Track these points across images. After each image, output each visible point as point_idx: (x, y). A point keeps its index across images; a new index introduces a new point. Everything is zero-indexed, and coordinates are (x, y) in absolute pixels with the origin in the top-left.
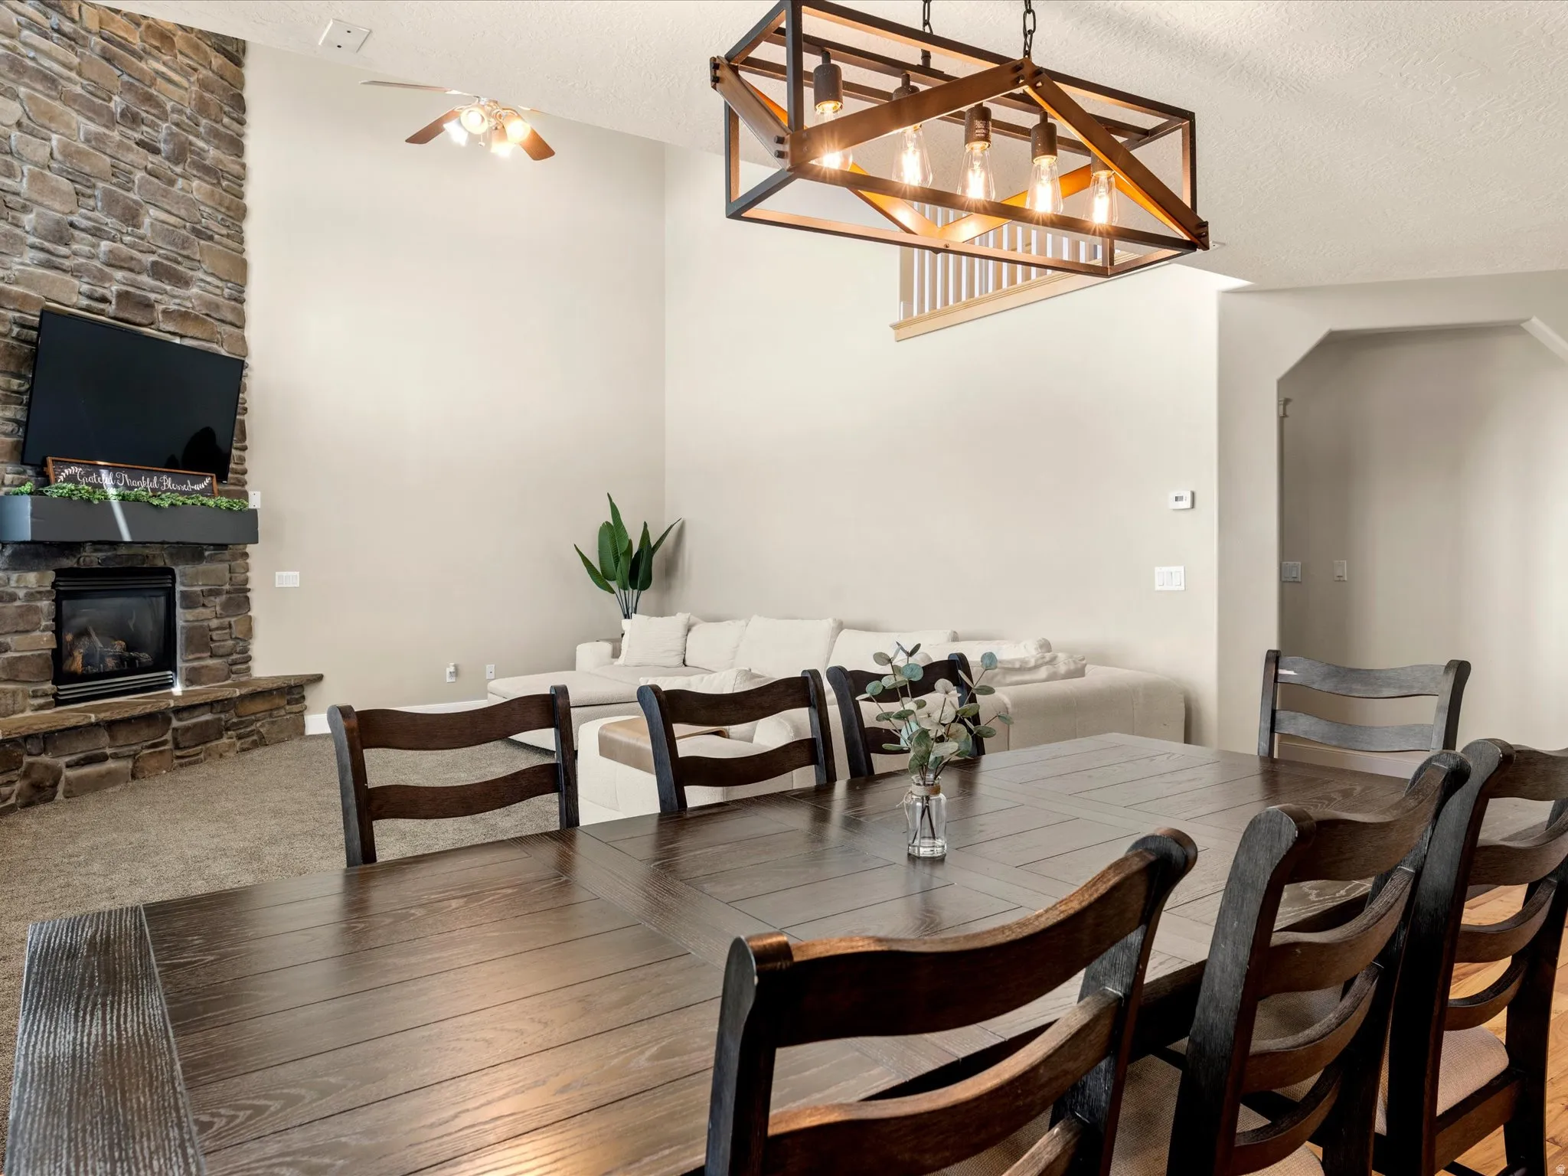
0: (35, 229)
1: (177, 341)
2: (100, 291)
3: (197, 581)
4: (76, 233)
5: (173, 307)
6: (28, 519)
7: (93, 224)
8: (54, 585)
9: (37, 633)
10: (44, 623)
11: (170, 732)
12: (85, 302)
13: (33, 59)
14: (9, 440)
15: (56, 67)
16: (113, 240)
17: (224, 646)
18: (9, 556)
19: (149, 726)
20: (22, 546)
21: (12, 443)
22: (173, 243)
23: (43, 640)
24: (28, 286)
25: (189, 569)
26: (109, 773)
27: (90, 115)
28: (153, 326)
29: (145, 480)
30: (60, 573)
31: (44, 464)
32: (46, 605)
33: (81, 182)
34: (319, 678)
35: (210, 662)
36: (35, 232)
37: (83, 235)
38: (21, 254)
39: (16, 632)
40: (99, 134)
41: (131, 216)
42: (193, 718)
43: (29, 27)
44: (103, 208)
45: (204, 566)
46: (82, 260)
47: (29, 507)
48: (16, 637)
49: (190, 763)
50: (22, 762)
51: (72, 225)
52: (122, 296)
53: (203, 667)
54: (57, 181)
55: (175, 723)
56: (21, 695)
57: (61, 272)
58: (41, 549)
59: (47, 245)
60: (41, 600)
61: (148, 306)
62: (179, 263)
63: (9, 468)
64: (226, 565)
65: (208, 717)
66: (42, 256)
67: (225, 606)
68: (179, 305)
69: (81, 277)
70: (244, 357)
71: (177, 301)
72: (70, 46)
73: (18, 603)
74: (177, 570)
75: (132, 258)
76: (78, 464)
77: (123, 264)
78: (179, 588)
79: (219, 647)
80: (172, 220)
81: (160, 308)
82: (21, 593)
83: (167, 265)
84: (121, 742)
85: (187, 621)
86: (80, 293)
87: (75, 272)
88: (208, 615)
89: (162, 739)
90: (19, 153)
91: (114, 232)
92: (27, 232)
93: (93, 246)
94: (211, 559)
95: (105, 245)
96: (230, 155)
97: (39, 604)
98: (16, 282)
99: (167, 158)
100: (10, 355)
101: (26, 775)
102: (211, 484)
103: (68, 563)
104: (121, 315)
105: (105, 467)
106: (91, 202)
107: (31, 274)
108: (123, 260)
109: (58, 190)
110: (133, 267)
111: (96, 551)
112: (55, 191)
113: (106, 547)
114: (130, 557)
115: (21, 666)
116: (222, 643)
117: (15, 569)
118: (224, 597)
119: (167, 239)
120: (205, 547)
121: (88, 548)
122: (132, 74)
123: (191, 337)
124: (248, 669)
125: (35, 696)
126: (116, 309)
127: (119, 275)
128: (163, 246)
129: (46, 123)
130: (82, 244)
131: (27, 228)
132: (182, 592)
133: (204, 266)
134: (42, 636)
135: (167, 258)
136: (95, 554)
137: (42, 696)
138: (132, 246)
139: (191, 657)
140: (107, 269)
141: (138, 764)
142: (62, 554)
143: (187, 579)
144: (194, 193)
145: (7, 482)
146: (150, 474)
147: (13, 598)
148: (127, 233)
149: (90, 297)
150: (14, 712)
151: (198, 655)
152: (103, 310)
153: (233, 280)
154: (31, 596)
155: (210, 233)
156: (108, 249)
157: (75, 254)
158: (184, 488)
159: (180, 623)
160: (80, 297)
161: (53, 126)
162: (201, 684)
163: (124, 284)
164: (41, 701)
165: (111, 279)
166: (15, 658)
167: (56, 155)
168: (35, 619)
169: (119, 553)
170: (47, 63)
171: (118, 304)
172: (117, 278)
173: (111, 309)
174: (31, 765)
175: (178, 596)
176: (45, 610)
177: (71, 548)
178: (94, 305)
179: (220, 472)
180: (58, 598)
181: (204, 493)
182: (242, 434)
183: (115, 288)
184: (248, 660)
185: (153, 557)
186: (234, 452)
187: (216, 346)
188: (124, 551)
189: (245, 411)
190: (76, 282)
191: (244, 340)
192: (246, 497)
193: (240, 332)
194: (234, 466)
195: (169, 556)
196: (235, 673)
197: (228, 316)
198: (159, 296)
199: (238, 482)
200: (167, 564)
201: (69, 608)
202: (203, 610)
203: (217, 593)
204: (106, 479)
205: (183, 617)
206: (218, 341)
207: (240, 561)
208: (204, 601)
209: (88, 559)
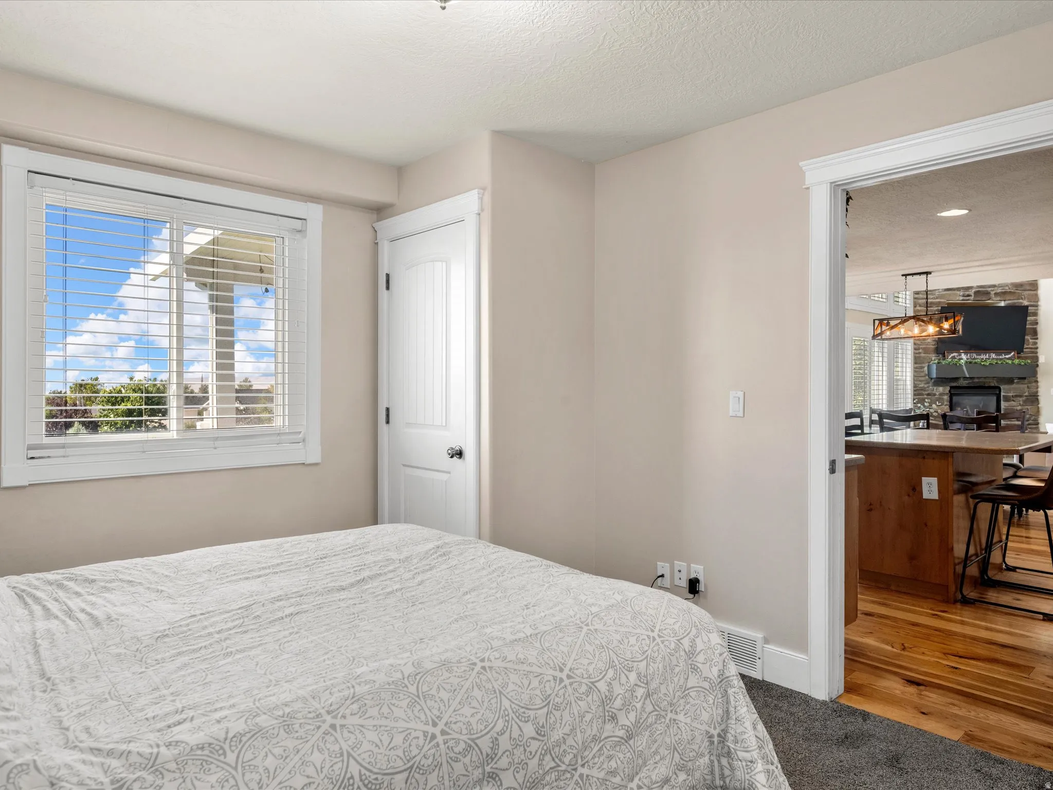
1: (1002, 304)
2: (967, 293)
3: (1012, 392)
5: (998, 291)
6: (935, 371)
8: (950, 391)
10: (945, 403)
12: (961, 298)
14: (933, 347)
17: (1024, 417)
20: (937, 379)
24: (941, 299)
25: (1006, 387)
28: (990, 300)
29: (981, 355)
30: (951, 387)
31: (944, 353)
32: (946, 397)
45: (1014, 386)
47: (935, 367)
52: (977, 293)
57: (953, 291)
58: (944, 380)
61: (988, 293)
63: (934, 355)
64: (1026, 386)
67: (1024, 402)
68: (1002, 289)
69: (960, 290)
70: (1037, 302)
73: (936, 396)
74: (1002, 387)
76: (955, 353)
78: (1002, 394)
81: (993, 293)
82: (937, 394)
85: (1006, 406)
86: (960, 296)
88: (1016, 405)
94: (1018, 383)
97: (944, 397)
98: (937, 298)
102: (1014, 355)
103: (954, 384)
104: (976, 299)
105: (964, 352)
107: (942, 295)
111: (965, 380)
113: (969, 379)
114: (978, 382)
117: (935, 386)
118: (1024, 398)
120: (1014, 379)
121: (963, 379)
123: (1007, 301)
124: (1038, 428)
126: (974, 298)
132: (1004, 395)
134: (944, 407)
142: (951, 382)
143: (1005, 391)
146: (985, 353)
147: (935, 395)
152: (970, 299)
154: (941, 394)
158: (1001, 357)
159: (1003, 407)
168: (943, 401)
171: (974, 296)
173: (972, 298)
175: (1002, 397)
176: (946, 399)
177: (956, 379)
178: (965, 298)
179: (1020, 350)
180: (951, 396)
181: (1009, 359)
182: (1035, 333)
183: (973, 291)
184: (1038, 424)
185: (990, 382)
186: (1030, 341)
187: (1021, 301)
188: (976, 380)
189: (1037, 323)
190: (958, 292)
191: (1036, 295)
192: (1037, 358)
193: (1035, 292)
194: (1030, 346)
195: (997, 382)
196: (1030, 428)
197: (1028, 288)
198: (993, 289)
199: (1033, 352)
200: (996, 385)
201: (955, 398)
202: (1013, 402)
203: (1021, 396)
204: (963, 356)
205: (1003, 405)
206: (1022, 299)
207: (1034, 384)
208: (1014, 399)
209: (963, 383)
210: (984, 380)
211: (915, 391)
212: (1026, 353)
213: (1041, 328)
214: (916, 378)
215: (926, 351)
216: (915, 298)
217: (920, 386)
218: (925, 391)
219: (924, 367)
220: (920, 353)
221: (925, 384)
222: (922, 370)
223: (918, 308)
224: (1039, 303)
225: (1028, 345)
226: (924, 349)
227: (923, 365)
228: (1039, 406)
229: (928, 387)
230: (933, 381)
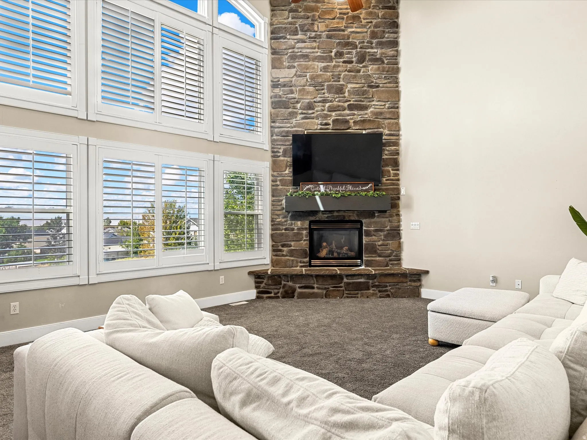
0: (300, 108)
1: (364, 132)
2: (326, 122)
3: (371, 226)
4: (316, 104)
5: (358, 119)
6: (285, 204)
7: (322, 99)
8: (309, 226)
9: (302, 242)
10: (305, 239)
11: (343, 283)
12: (320, 127)
13: (300, 52)
15: (308, 50)
16: (331, 101)
17: (385, 253)
18: (290, 216)
19: (332, 279)
20: (294, 213)
22: (358, 95)
23: (304, 244)
24: (299, 127)
25: (367, 221)
26: (315, 293)
27: (322, 61)
28: (350, 129)
29: (339, 187)
30: (311, 222)
32: (305, 232)
33: (318, 86)
34: (427, 272)
35: (378, 258)
37: (319, 104)
38: (296, 117)
39: (293, 241)
40: (325, 66)
41: (340, 90)
42: (354, 279)
43: (298, 42)
44: (327, 92)
45: (376, 219)
46: (319, 113)
47: (285, 200)
48: (294, 243)
49: (351, 297)
50: (281, 283)
51: (315, 102)
52: (334, 121)
53: (373, 260)
54: (308, 89)
55: (345, 280)
56: (295, 262)
57: (311, 119)
58: (301, 213)
59: (304, 111)
60: (303, 231)
61: (347, 122)
62: (363, 101)
63: (291, 187)
64: (387, 219)
65: (362, 280)
66: (303, 116)
67: (385, 236)
68: (361, 118)
69: (319, 119)
70: (399, 131)
71: (361, 116)
72: (314, 41)
73: (294, 231)
74: (364, 221)
75: (339, 106)
76: (311, 184)
77: (335, 109)
78: (364, 228)
79: (382, 253)
80: (358, 86)
81: (352, 121)
82: (296, 228)
83: (356, 104)
84: (321, 283)
85: (367, 241)
86: (318, 124)
87: (317, 118)
88: (378, 240)
89: (339, 285)
90: (295, 85)
91: (331, 99)
92: (298, 109)
93: (324, 106)
94: (378, 217)
95: (327, 105)
96: (390, 49)
98: (295, 127)
99: (356, 63)
101: (283, 287)
102: (371, 186)
103: (312, 218)
104: (335, 128)
105: (321, 184)
106: (323, 91)
107: (299, 123)
108: (335, 108)
109: (309, 92)
110: (339, 109)
112: (308, 93)
113: (328, 213)
114: (337, 216)
115: (294, 252)
116: (384, 251)
117: (292, 220)
118: (386, 233)
119: (355, 94)
120: (375, 212)
121: (320, 213)
122: (340, 38)
123: (368, 129)
124: (399, 264)
125: (301, 263)
126: (332, 126)
127: (333, 114)
128: (354, 97)
129: (305, 71)
130: (318, 107)
132: (364, 230)
133: (375, 99)
134: (303, 243)
135: (356, 101)
136: (325, 215)
138: (339, 101)
139: (367, 256)
140: (329, 113)
141: (328, 292)
142: (309, 215)
143: (368, 225)
144: (370, 71)
146: (342, 185)
147: (293, 229)
148: (337, 97)
149: (321, 124)
150: (292, 267)
151: (370, 255)
152: (328, 128)
153: (390, 100)
154: (299, 229)
155: (377, 85)
156: (328, 106)
157: (317, 111)
158: (358, 189)
159: (364, 242)
160: (319, 126)
161: (308, 71)
162: (372, 267)
163: (336, 116)
164: (302, 264)
165: (331, 116)
166: (293, 249)
167: (309, 80)
168: (301, 237)
169: (334, 215)
170: (304, 51)
171: (333, 125)
172: (333, 115)
173: (330, 127)
174: (284, 284)
176: (305, 234)
178: (323, 127)
179: (377, 181)
180: (312, 230)
181: (365, 191)
182: (396, 164)
183: (333, 118)
184: (400, 260)
185: (350, 216)
186: (391, 172)
187: (382, 130)
188: (336, 214)
189: (398, 154)
190: (317, 121)
191: (398, 124)
192: (398, 191)
193: (396, 121)
194: (392, 178)
195: (358, 215)
196: (391, 264)
197: (388, 116)
198: (352, 117)
199: (393, 184)
200: (357, 219)
201: (316, 234)
202: (374, 237)
203: (381, 231)
204: (322, 188)
205: (365, 239)
206: (382, 127)
207: (395, 218)
208: (375, 233)
209: (320, 217)
210: (344, 214)
211: (272, 225)
212: (386, 184)
213: (402, 159)
214: (273, 213)
215: (284, 183)
216: (272, 127)
217: (278, 220)
218: (282, 225)
219: (282, 200)
220: (278, 185)
221: (283, 218)
222: (280, 203)
223: (275, 137)
224: (401, 133)
225: (390, 176)
226: (280, 180)
227: (281, 198)
228: (402, 240)
229: (286, 221)
230: (290, 215)
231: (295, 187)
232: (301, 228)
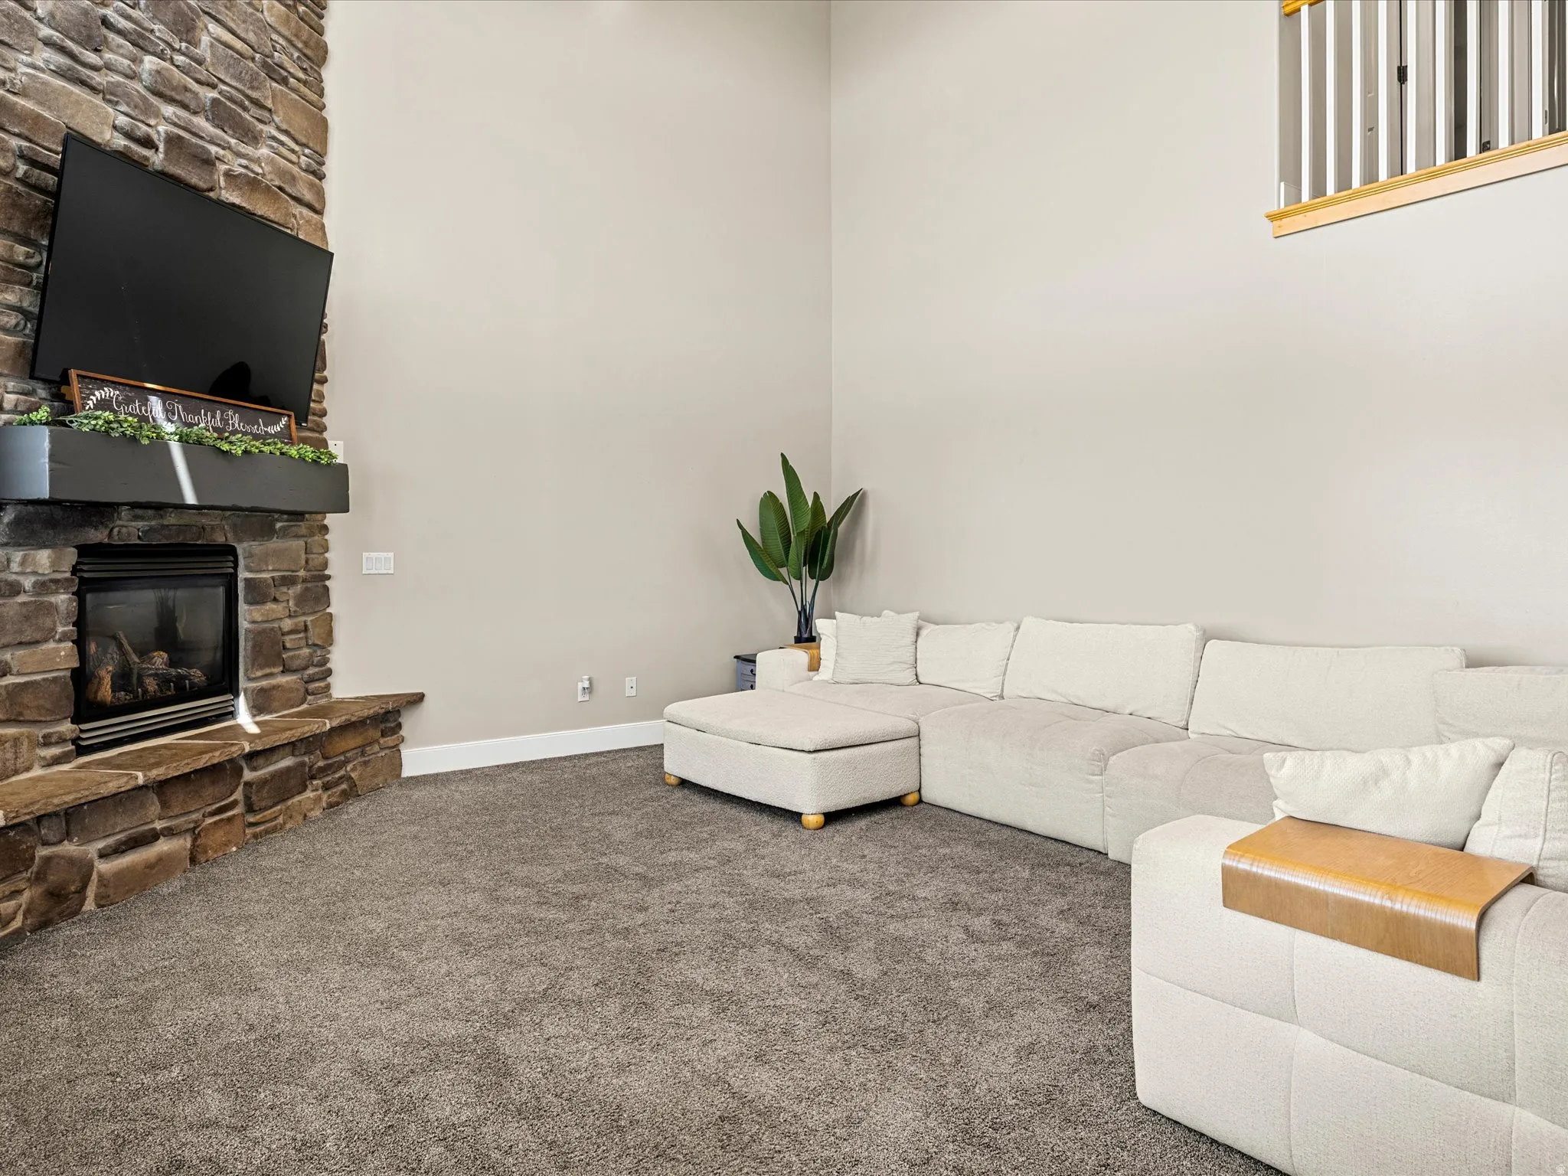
0: (52, 15)
2: (144, 127)
3: (267, 566)
4: (111, 36)
5: (238, 170)
6: (45, 462)
7: (134, 27)
8: (75, 570)
9: (51, 645)
10: (60, 629)
11: (241, 788)
12: (122, 141)
14: (13, 339)
16: (161, 56)
17: (299, 655)
18: (9, 525)
19: (213, 783)
20: (30, 508)
21: (16, 344)
22: (238, 78)
23: (61, 655)
24: (40, 103)
25: (256, 547)
26: (161, 859)
28: (211, 193)
29: (206, 415)
30: (84, 551)
31: (65, 380)
32: (63, 600)
34: (418, 699)
35: (282, 680)
36: (51, 21)
37: (120, 40)
38: (31, 51)
39: (20, 643)
41: (185, 27)
42: (271, 764)
44: (147, 7)
45: (275, 544)
46: (117, 78)
47: (46, 445)
48: (21, 652)
49: (267, 832)
50: (33, 858)
51: (105, 22)
52: (172, 141)
53: (274, 687)
55: (248, 775)
56: (26, 743)
57: (88, 91)
58: (58, 513)
59: (69, 44)
60: (56, 592)
61: (207, 162)
62: (245, 109)
63: (11, 385)
64: (301, 543)
65: (288, 762)
66: (62, 60)
67: (301, 600)
68: (246, 167)
69: (117, 103)
71: (244, 162)
73: (22, 598)
74: (241, 549)
75: (186, 89)
76: (114, 385)
77: (174, 96)
78: (243, 574)
79: (292, 658)
80: (239, 45)
81: (223, 167)
82: (28, 583)
83: (230, 108)
84: (177, 811)
85: (254, 622)
86: (115, 127)
87: (110, 95)
88: (278, 613)
89: (231, 799)
91: (162, 45)
92: (40, 19)
93: (134, 60)
94: (284, 533)
95: (150, 62)
97: (53, 599)
98: (23, 93)
100: (14, 205)
101: (39, 877)
102: (288, 426)
103: (96, 536)
104: (171, 169)
105: (154, 392)
107: (45, 84)
108: (174, 89)
110: (187, 101)
111: (136, 518)
113: (150, 512)
114: (183, 528)
115: (27, 698)
116: (297, 653)
117: (16, 544)
118: (299, 588)
119: (230, 70)
120: (277, 515)
121: (125, 513)
123: (261, 217)
124: (328, 687)
125: (47, 742)
126: (164, 159)
127: (169, 110)
128: (227, 80)
130: (118, 54)
131: (39, 11)
132: (246, 580)
133: (277, 119)
134: (58, 650)
135: (231, 99)
136: (133, 524)
137: (57, 743)
138: (185, 70)
139: (259, 674)
140: (154, 100)
141: (199, 842)
142: (88, 524)
143: (249, 562)
144: (265, 13)
145: (7, 406)
146: (211, 406)
147: (15, 589)
148: (180, 50)
149: (128, 135)
150: (16, 772)
151: (267, 671)
152: (147, 159)
153: (311, 145)
154: (44, 587)
155: (283, 73)
156: (154, 67)
157: (109, 67)
158: (255, 429)
159: (244, 625)
160: (116, 134)
162: (271, 712)
163: (175, 124)
164: (55, 751)
165: (157, 113)
166: (19, 684)
168: (48, 622)
169: (166, 523)
171: (166, 153)
172: (166, 115)
173: (157, 159)
174: (48, 860)
175: (241, 585)
176: (62, 608)
177: (99, 511)
179: (297, 412)
180: (84, 587)
182: (322, 360)
183: (165, 126)
184: (327, 675)
185: (211, 529)
188: (173, 520)
189: (325, 329)
190: (110, 109)
193: (319, 220)
194: (316, 405)
195: (234, 527)
196: (313, 693)
197: (305, 195)
198: (220, 151)
199: (317, 428)
200: (227, 539)
201: (96, 604)
202: (273, 606)
203: (290, 582)
205: (247, 616)
207: (319, 539)
208: (274, 593)
209: (124, 530)
210: (197, 521)
228: (331, 611)
230: (8, 516)
231: (27, 387)
232: (53, 581)
